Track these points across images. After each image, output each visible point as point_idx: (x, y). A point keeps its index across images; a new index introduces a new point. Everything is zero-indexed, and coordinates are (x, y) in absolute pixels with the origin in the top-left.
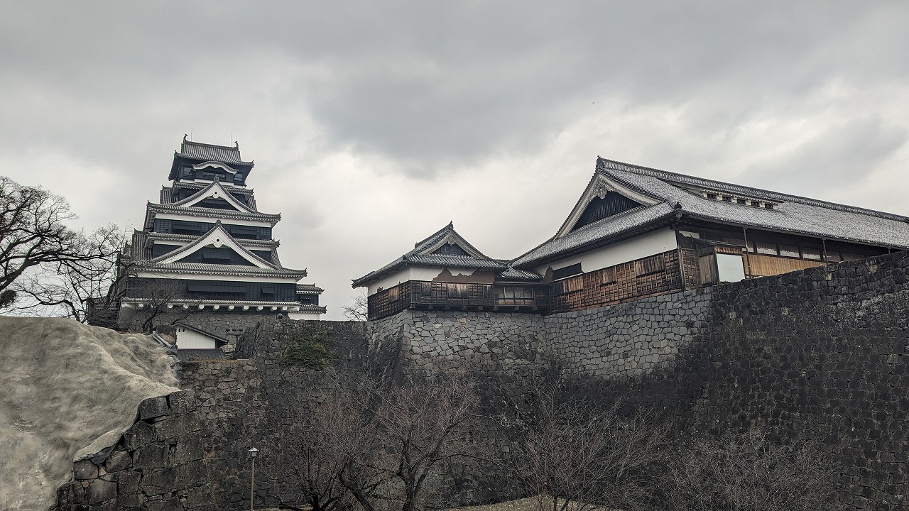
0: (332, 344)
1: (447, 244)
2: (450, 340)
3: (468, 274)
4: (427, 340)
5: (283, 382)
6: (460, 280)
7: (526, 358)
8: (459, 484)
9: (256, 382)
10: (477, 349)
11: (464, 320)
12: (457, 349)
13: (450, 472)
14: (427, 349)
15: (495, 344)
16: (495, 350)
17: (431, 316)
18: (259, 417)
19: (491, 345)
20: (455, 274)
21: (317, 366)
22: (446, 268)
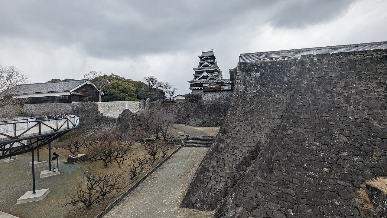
0: (196, 98)
1: (211, 78)
2: (211, 97)
3: (215, 84)
4: (206, 98)
5: (188, 105)
6: (213, 85)
7: (227, 100)
8: (204, 123)
9: (183, 105)
10: (216, 99)
11: (215, 93)
12: (212, 99)
13: (203, 121)
14: (206, 99)
15: (220, 98)
16: (220, 99)
17: (208, 93)
18: (183, 110)
19: (219, 98)
20: (212, 84)
21: (193, 102)
22: (210, 83)
